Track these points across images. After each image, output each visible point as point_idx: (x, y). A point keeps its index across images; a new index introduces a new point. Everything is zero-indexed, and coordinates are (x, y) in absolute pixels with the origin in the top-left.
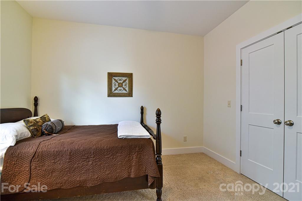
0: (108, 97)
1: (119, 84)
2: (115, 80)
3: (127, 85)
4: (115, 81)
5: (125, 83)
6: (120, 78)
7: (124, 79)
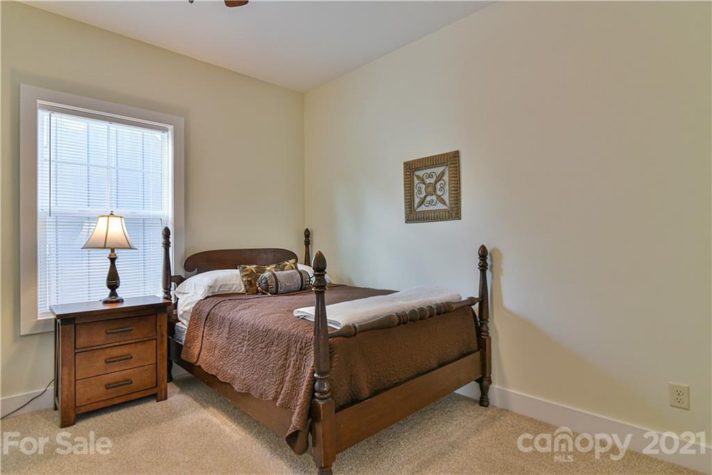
0: (406, 222)
1: (427, 186)
2: (418, 180)
3: (447, 187)
4: (419, 182)
5: (442, 182)
6: (429, 171)
7: (438, 170)
